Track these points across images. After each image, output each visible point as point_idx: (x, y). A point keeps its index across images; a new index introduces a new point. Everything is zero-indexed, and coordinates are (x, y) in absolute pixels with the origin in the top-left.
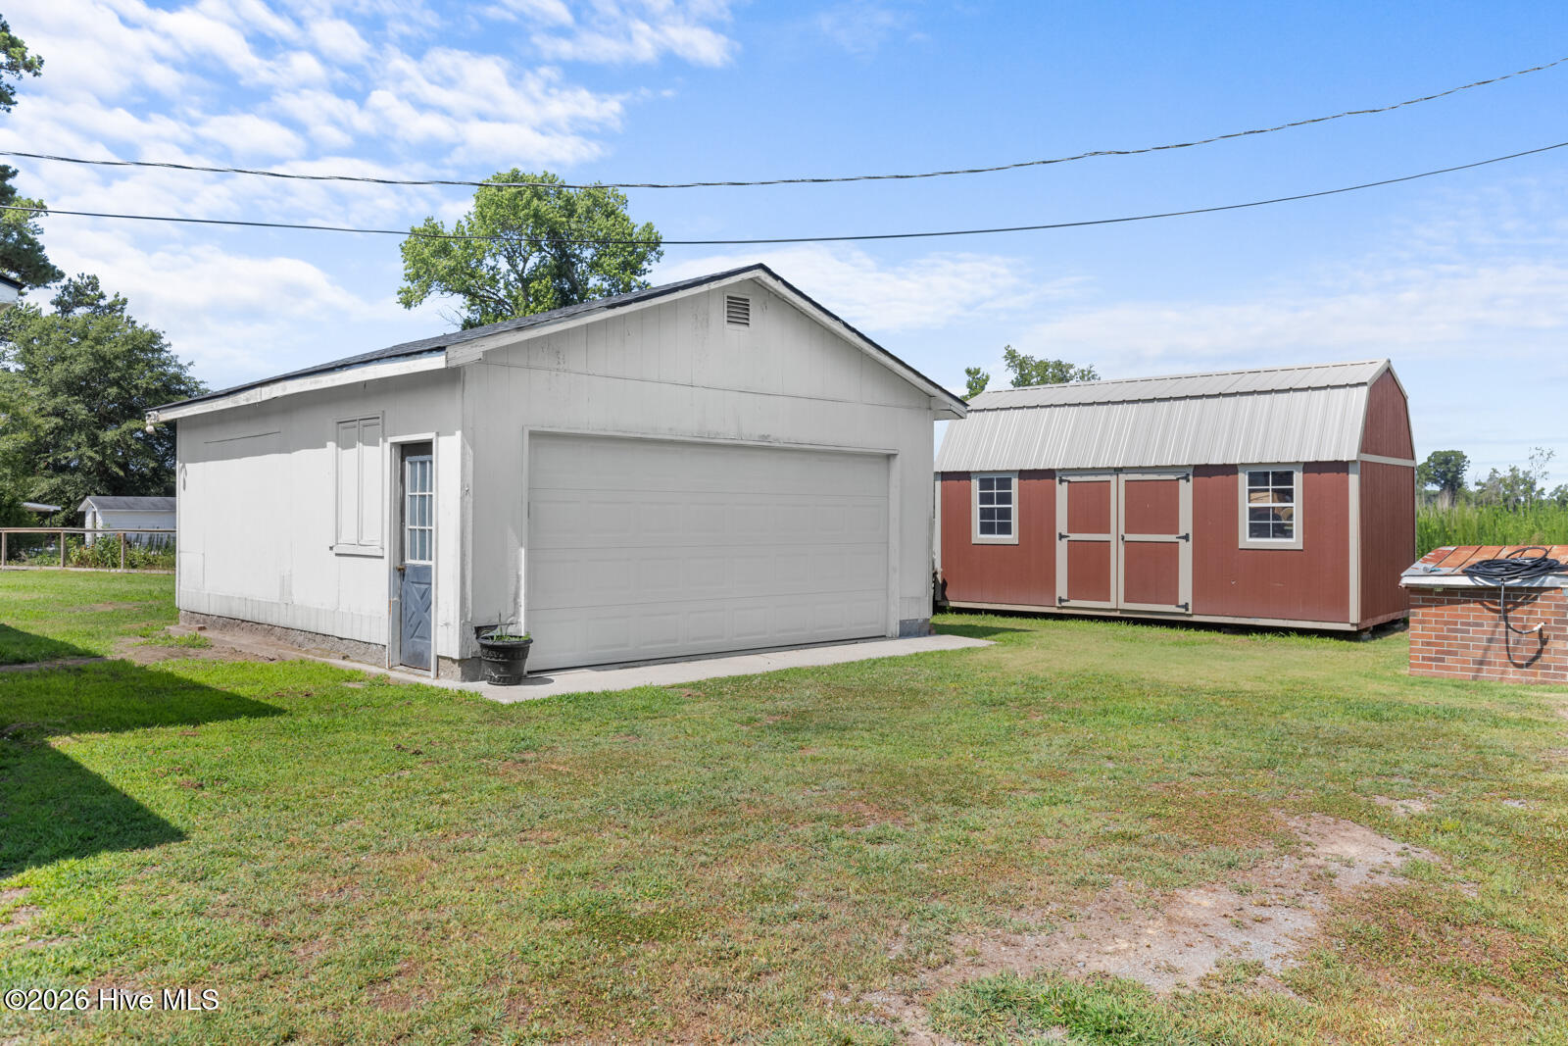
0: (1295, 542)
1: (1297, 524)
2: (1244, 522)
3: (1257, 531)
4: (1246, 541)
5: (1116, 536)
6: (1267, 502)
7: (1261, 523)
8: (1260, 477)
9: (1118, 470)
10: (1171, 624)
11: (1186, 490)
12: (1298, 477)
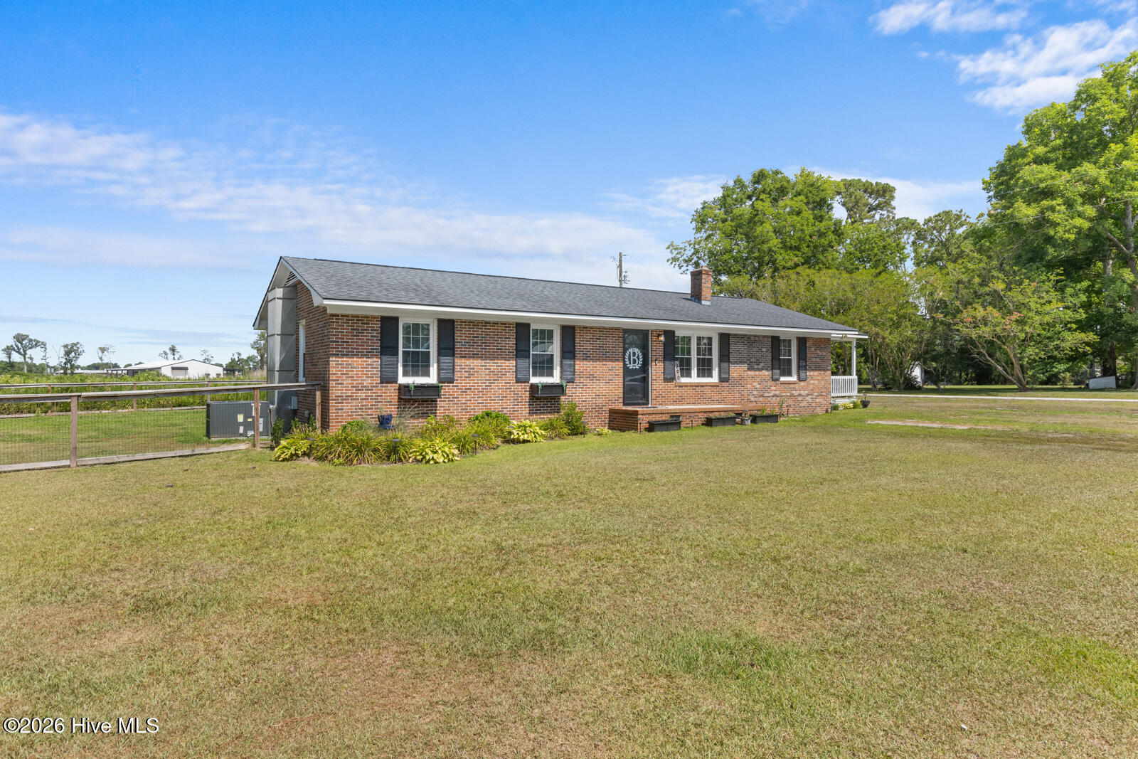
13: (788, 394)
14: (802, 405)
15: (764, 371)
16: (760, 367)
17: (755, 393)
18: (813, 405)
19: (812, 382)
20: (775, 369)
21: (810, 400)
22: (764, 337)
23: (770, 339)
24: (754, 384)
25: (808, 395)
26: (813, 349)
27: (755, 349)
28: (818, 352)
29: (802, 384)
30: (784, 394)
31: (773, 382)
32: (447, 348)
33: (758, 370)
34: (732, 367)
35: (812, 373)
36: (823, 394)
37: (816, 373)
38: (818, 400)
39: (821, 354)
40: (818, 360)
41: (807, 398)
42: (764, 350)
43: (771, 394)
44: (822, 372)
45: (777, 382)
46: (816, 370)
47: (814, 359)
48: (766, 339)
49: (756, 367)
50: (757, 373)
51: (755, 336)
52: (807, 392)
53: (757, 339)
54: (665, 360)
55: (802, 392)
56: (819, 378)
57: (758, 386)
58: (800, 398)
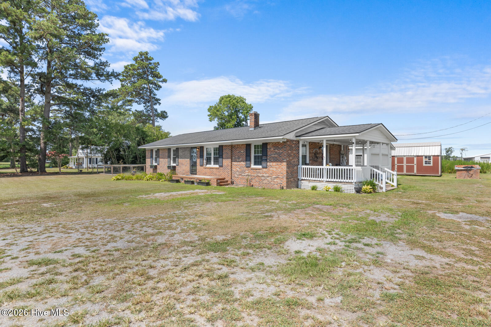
0: (431, 165)
1: (432, 163)
2: (424, 162)
3: (426, 164)
4: (424, 165)
5: (405, 164)
6: (428, 160)
7: (426, 162)
8: (426, 157)
9: (405, 156)
10: (414, 175)
11: (415, 159)
12: (432, 157)
13: (255, 175)
14: (264, 182)
15: (242, 162)
16: (240, 160)
17: (237, 173)
18: (272, 183)
19: (271, 169)
20: (248, 161)
21: (270, 180)
22: (242, 145)
23: (245, 146)
24: (237, 169)
25: (268, 177)
26: (272, 149)
27: (237, 152)
28: (276, 150)
29: (265, 170)
30: (253, 175)
31: (247, 168)
32: (158, 156)
33: (239, 161)
34: (224, 160)
35: (271, 164)
36: (280, 177)
37: (274, 164)
38: (275, 180)
39: (278, 152)
40: (276, 155)
41: (268, 179)
42: (242, 151)
43: (246, 174)
44: (279, 163)
45: (249, 168)
46: (275, 162)
47: (273, 155)
48: (243, 146)
49: (238, 160)
50: (238, 163)
51: (237, 145)
52: (267, 175)
53: (238, 146)
54: (200, 158)
55: (264, 175)
56: (277, 167)
57: (239, 170)
58: (263, 178)
